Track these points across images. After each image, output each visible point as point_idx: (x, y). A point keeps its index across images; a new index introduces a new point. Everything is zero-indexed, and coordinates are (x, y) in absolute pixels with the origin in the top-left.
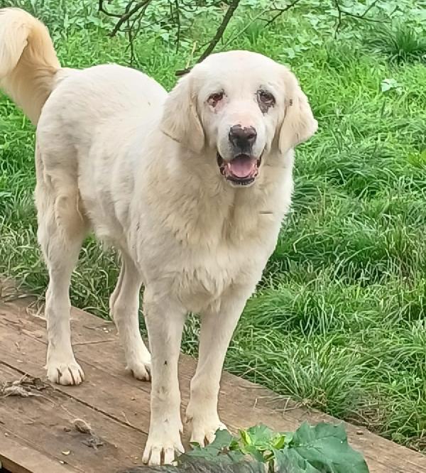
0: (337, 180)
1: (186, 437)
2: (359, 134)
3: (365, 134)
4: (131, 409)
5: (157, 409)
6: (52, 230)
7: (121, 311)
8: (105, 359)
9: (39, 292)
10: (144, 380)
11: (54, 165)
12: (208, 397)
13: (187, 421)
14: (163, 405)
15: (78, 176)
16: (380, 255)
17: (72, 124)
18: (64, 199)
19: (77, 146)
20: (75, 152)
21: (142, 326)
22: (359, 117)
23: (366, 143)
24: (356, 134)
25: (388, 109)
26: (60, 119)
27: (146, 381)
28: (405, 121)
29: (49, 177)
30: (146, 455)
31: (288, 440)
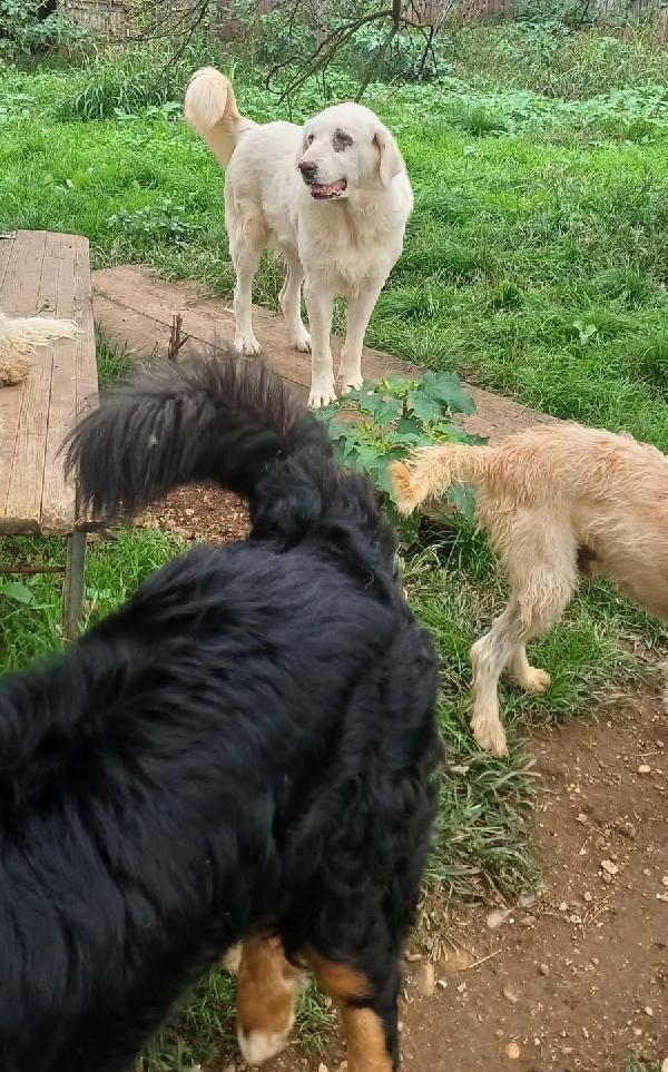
0: (436, 215)
1: (338, 390)
2: (450, 183)
3: (454, 184)
4: (297, 372)
5: (315, 369)
6: (241, 244)
7: (288, 303)
8: (276, 338)
9: (226, 293)
10: (306, 352)
11: (242, 195)
12: (354, 360)
13: (339, 378)
14: (320, 367)
15: (261, 201)
16: (471, 265)
17: (258, 162)
18: (250, 220)
19: (262, 179)
20: (259, 183)
21: (304, 314)
22: (449, 172)
23: (456, 189)
24: (448, 183)
25: (470, 167)
26: (247, 160)
27: (307, 352)
28: (482, 174)
29: (239, 205)
30: (310, 402)
31: (416, 385)
